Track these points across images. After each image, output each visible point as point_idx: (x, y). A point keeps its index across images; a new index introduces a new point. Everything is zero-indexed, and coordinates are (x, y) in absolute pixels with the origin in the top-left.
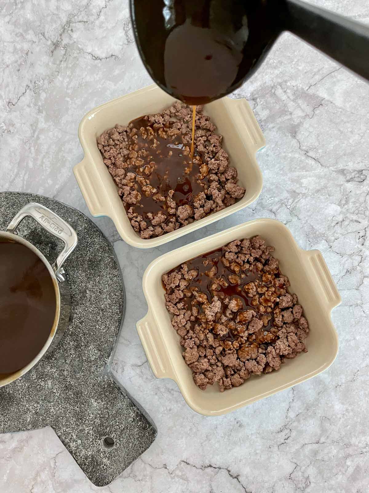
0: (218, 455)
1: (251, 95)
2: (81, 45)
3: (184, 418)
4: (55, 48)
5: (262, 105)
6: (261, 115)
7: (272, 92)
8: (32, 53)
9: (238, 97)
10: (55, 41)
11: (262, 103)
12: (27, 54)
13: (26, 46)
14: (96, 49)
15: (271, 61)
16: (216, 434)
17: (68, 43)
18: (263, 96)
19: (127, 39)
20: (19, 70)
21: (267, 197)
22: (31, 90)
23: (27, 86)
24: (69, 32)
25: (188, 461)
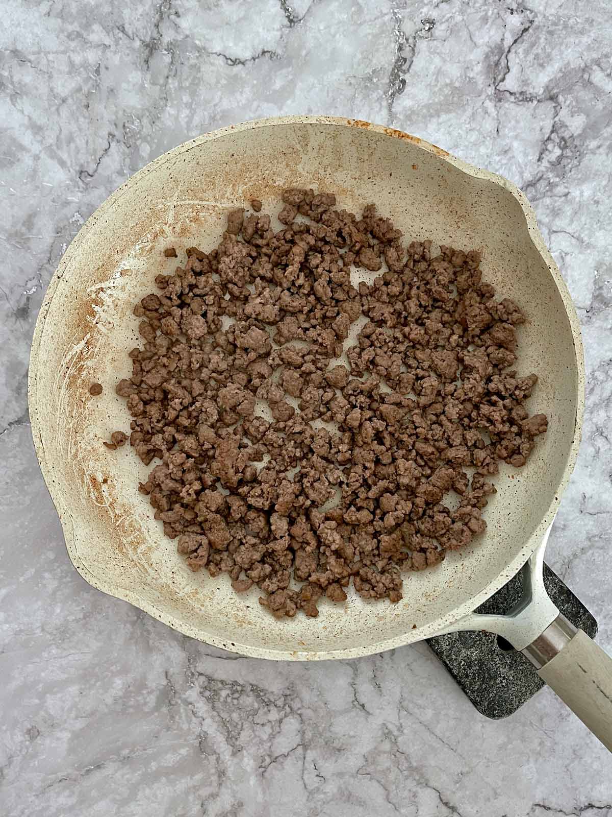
0: (601, 783)
1: (544, 91)
2: (200, 40)
3: (524, 725)
4: (151, 53)
5: (568, 106)
6: (571, 126)
7: (585, 80)
8: (107, 68)
9: (521, 98)
10: (148, 39)
11: (568, 102)
12: (97, 72)
13: (92, 56)
14: (231, 45)
15: (572, 21)
16: (590, 745)
17: (174, 40)
18: (569, 90)
19: (288, 17)
20: (87, 106)
21: (608, 282)
22: (118, 141)
23: (110, 134)
24: (173, 17)
25: (547, 804)
